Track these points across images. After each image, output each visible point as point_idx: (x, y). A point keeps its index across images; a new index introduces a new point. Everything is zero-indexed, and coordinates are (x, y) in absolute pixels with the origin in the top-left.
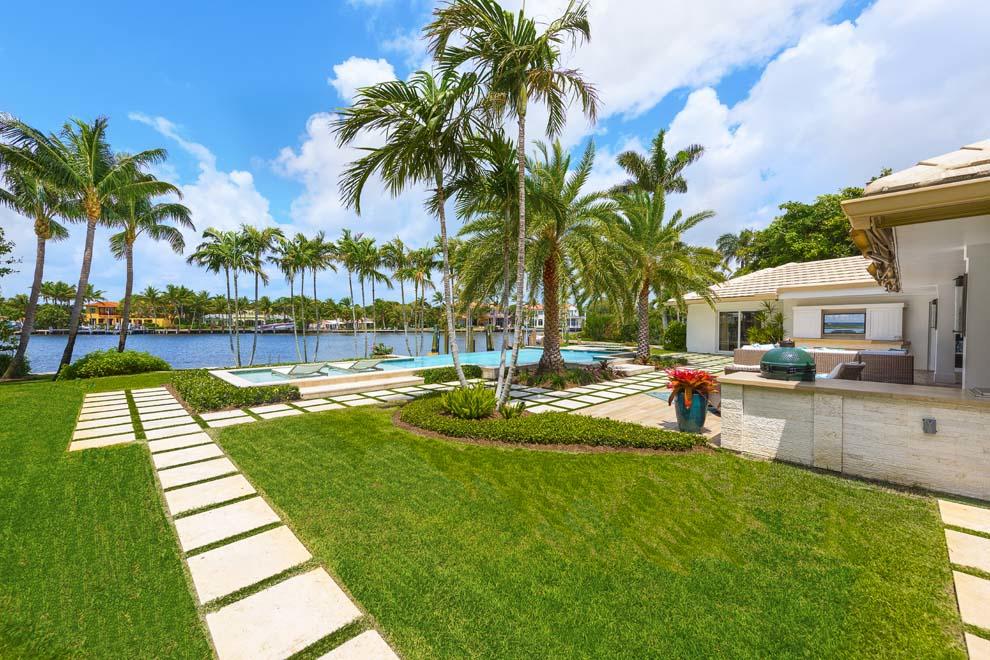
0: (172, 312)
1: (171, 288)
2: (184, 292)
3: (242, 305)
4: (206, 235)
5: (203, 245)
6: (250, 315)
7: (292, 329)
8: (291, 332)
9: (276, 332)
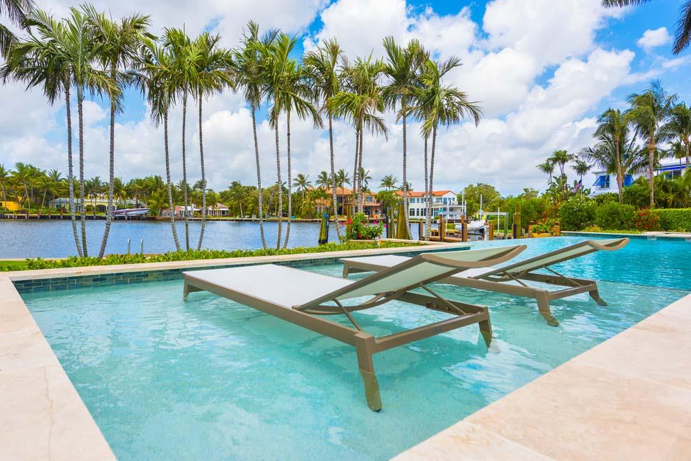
0: (22, 195)
1: (20, 166)
2: (34, 173)
3: (93, 188)
6: (102, 200)
7: (144, 216)
8: (144, 219)
9: (128, 219)
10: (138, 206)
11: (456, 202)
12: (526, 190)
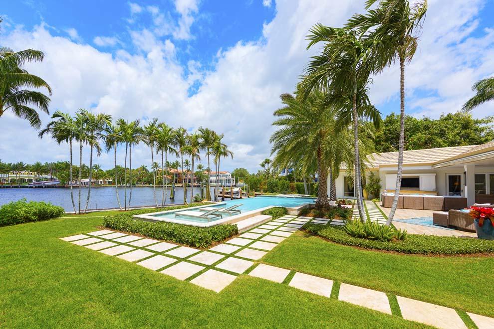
4: (55, 116)
5: (53, 123)
6: (22, 175)
7: (57, 185)
8: (56, 187)
9: (45, 187)
10: (52, 179)
11: (231, 177)
12: (259, 171)
